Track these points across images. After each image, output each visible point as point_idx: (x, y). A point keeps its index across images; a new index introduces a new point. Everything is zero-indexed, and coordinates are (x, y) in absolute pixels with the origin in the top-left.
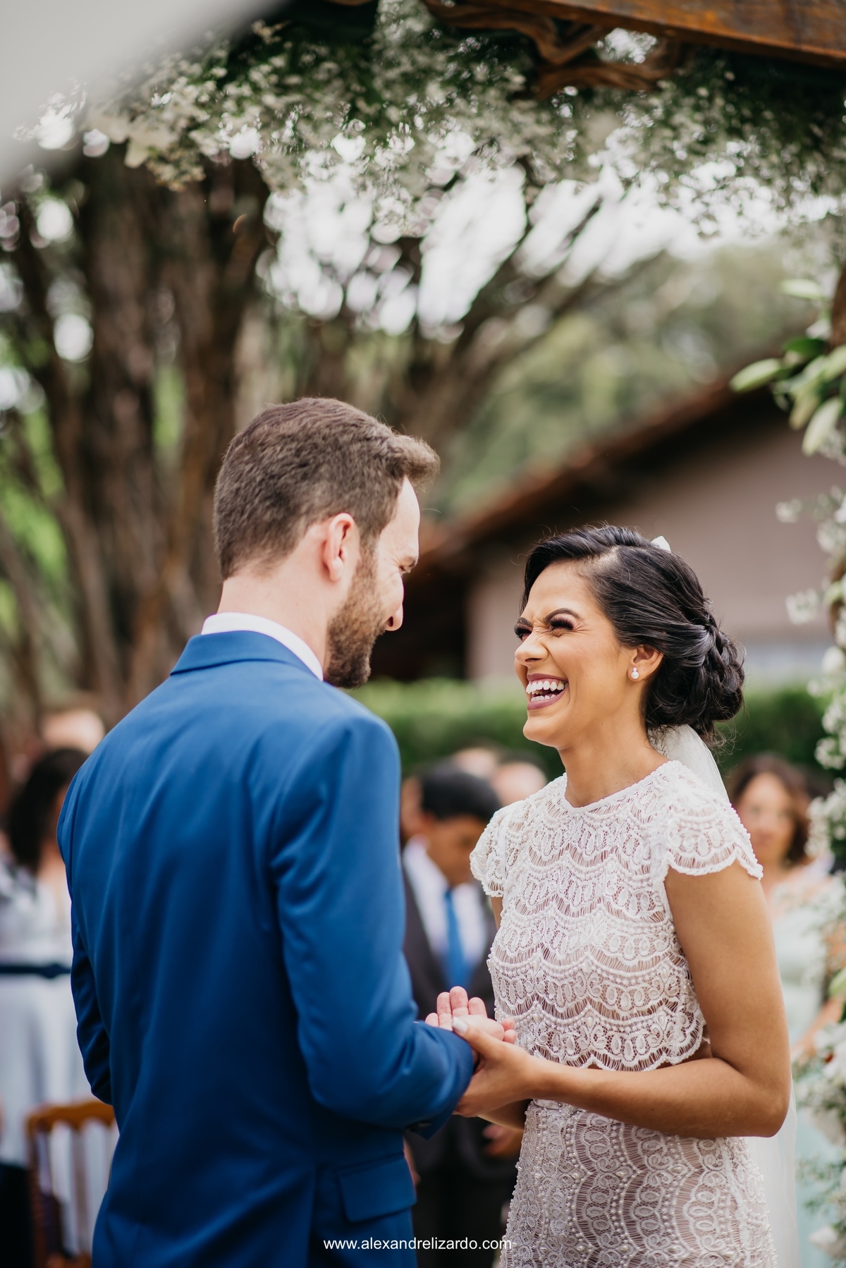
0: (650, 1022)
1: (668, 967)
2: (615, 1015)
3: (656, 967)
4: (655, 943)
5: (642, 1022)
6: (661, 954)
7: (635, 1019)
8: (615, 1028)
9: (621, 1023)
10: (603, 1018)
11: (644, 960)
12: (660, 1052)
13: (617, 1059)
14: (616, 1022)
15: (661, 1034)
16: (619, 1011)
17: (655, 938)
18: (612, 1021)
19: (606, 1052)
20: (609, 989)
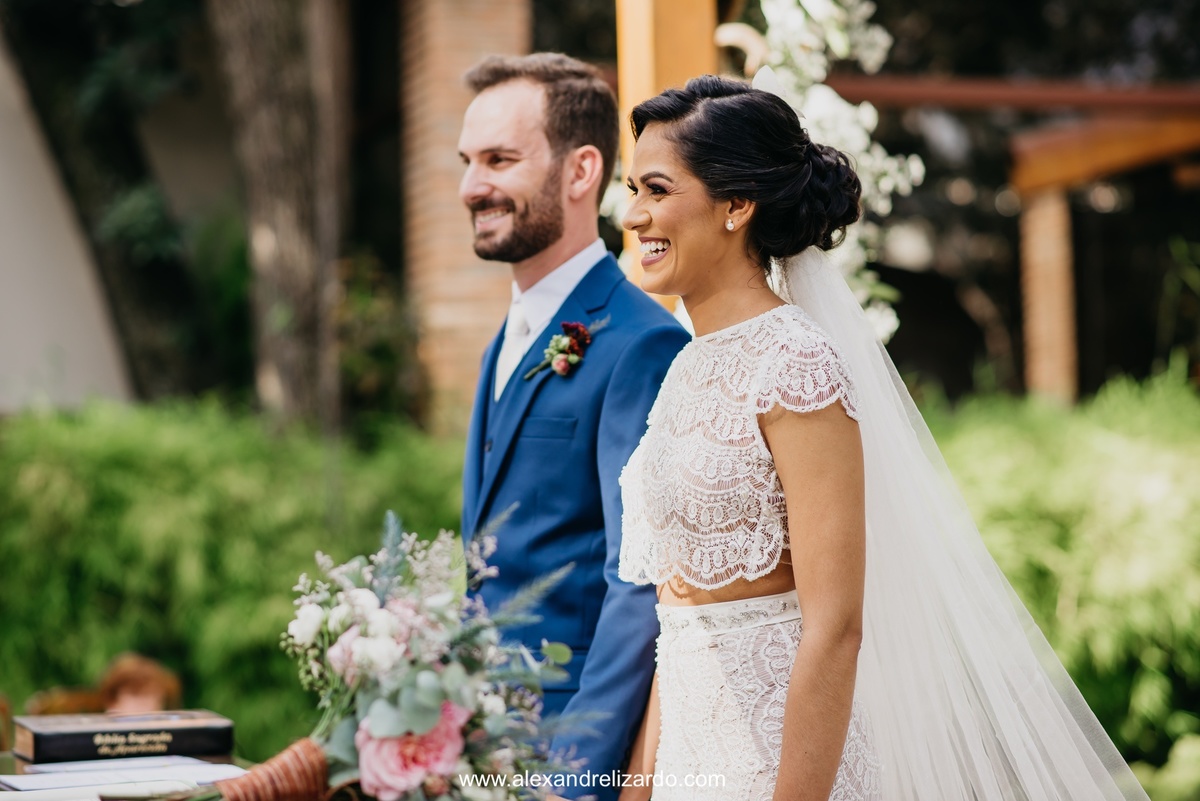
0: (728, 539)
1: (747, 490)
2: (695, 529)
3: (735, 488)
4: (737, 466)
5: (721, 538)
6: (741, 477)
7: (713, 535)
8: (696, 541)
9: (701, 536)
10: (686, 531)
11: (724, 479)
12: (737, 568)
13: (697, 570)
14: (697, 535)
15: (738, 550)
16: (698, 526)
17: (738, 461)
18: (693, 534)
19: (688, 563)
20: (691, 503)
